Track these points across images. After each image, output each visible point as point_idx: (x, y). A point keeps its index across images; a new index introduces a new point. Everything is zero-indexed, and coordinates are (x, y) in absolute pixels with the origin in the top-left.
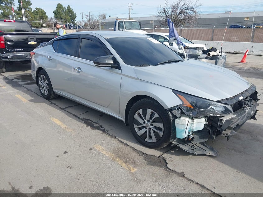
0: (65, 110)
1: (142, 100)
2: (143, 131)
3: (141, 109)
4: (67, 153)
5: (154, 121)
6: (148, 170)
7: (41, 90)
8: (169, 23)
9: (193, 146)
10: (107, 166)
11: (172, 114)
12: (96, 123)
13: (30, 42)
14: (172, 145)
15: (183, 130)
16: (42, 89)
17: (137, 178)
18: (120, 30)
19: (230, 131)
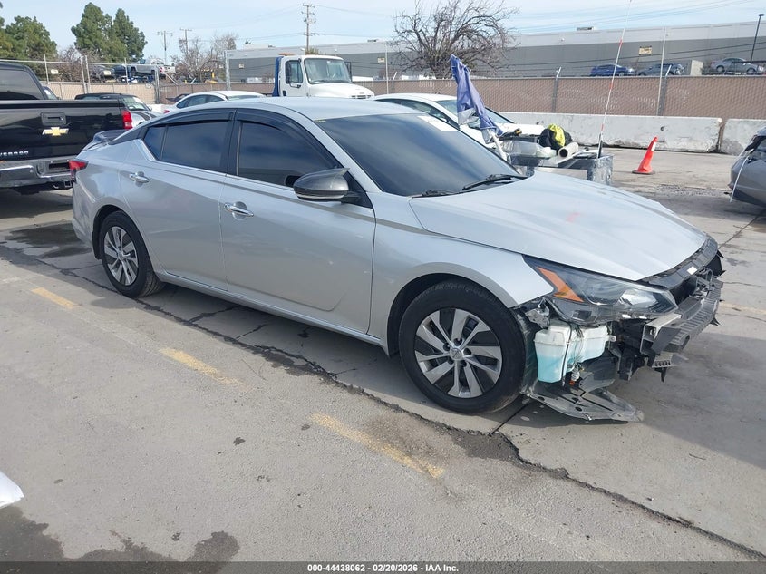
0: (196, 326)
1: (440, 287)
2: (443, 369)
3: (438, 312)
4: (243, 441)
5: (473, 342)
6: (475, 470)
7: (113, 272)
8: (456, 70)
9: (577, 400)
10: (365, 466)
11: (527, 319)
12: (298, 357)
13: (49, 127)
14: (525, 402)
15: (558, 360)
16: (117, 267)
17: (451, 492)
18: (293, 84)
19: (670, 355)
